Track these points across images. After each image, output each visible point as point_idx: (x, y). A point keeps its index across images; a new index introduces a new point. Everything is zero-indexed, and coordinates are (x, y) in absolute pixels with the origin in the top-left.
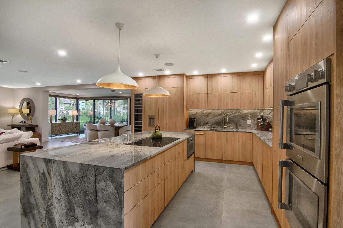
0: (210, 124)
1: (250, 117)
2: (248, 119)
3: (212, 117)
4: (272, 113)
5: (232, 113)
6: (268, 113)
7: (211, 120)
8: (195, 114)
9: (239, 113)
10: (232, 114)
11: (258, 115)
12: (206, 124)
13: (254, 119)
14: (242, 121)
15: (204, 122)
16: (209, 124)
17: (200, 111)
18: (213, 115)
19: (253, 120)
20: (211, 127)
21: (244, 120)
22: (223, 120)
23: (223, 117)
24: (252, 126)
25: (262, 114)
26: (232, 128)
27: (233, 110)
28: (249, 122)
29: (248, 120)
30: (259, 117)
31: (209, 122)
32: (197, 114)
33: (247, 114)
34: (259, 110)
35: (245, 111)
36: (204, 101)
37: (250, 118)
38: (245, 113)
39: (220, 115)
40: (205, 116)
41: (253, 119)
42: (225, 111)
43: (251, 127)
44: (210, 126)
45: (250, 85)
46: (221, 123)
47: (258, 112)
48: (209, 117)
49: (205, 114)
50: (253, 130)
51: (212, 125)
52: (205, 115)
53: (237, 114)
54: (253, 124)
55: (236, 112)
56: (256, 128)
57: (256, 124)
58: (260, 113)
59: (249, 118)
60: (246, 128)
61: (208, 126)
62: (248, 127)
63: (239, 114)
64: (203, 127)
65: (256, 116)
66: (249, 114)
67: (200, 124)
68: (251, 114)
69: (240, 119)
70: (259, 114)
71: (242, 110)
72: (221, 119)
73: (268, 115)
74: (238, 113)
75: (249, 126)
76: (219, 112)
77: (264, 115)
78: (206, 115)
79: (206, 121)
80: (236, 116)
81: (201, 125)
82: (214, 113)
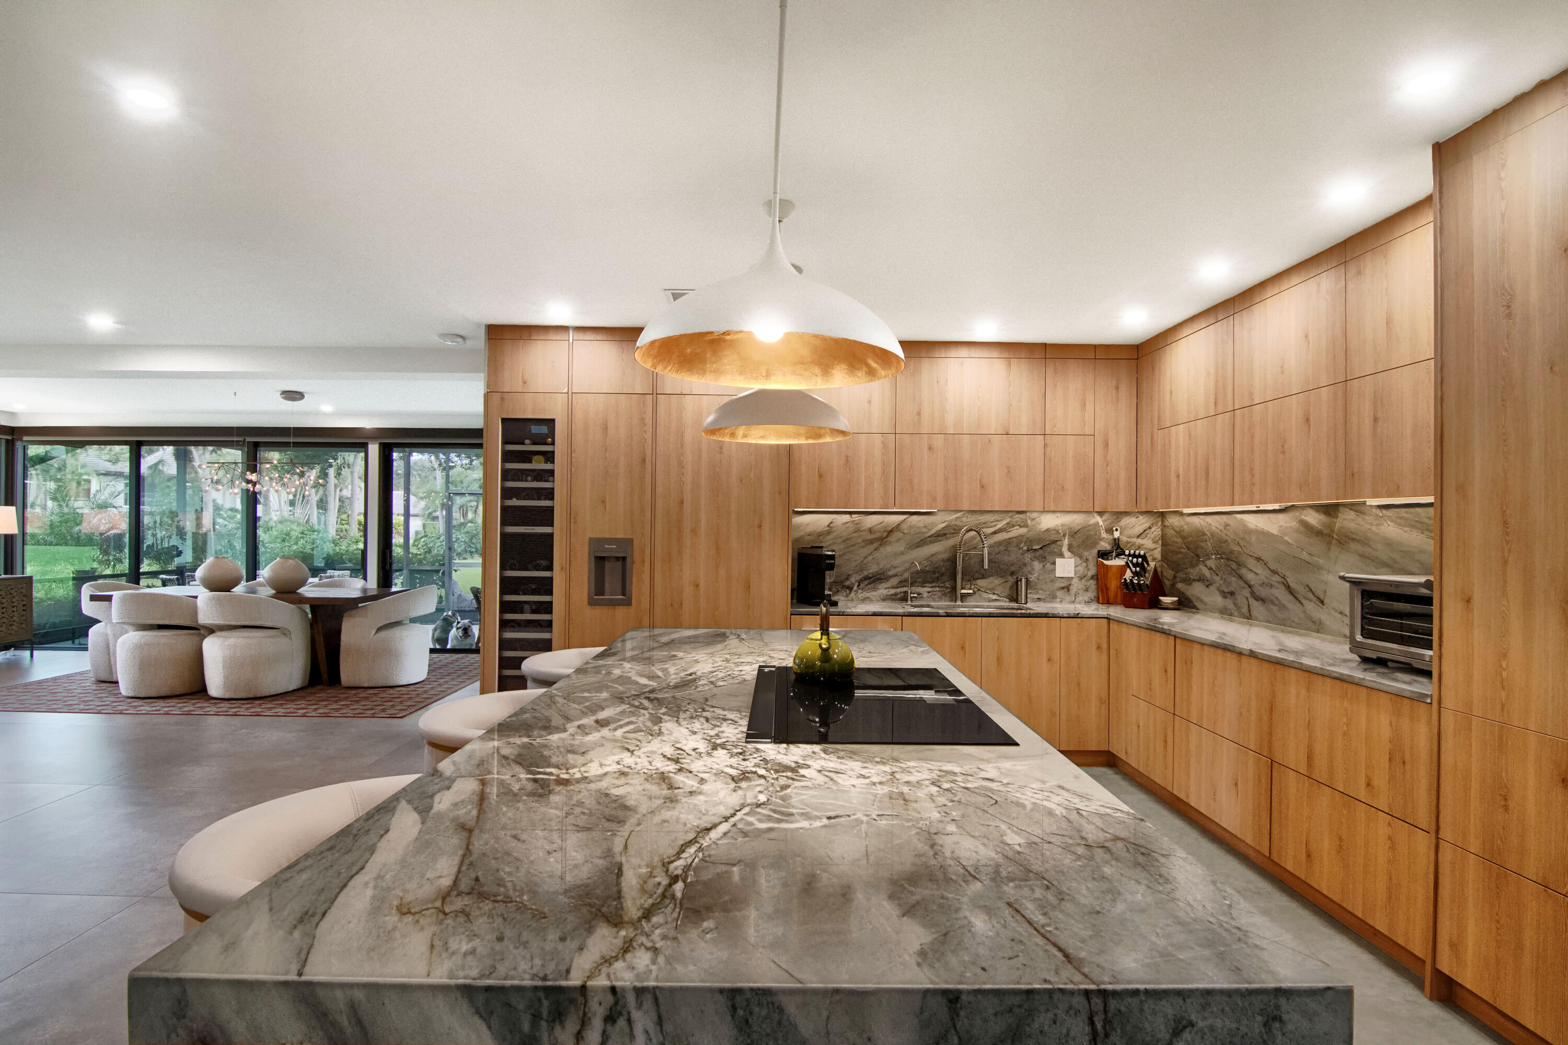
0: (894, 581)
1: (1070, 548)
2: (1061, 555)
3: (902, 549)
4: (1153, 529)
5: (992, 530)
6: (1138, 529)
7: (897, 562)
8: (820, 534)
9: (1023, 531)
10: (995, 533)
11: (1102, 539)
12: (874, 580)
13: (1086, 554)
14: (1037, 565)
15: (866, 573)
16: (887, 578)
17: (846, 518)
18: (908, 537)
19: (1079, 561)
20: (896, 594)
21: (1043, 559)
22: (953, 560)
23: (954, 550)
24: (1076, 585)
25: (1117, 534)
26: (994, 597)
27: (996, 517)
28: (1066, 566)
29: (1059, 561)
30: (1105, 546)
31: (891, 573)
32: (829, 533)
33: (1057, 532)
34: (1106, 517)
35: (1049, 522)
36: (878, 469)
37: (1067, 553)
38: (1048, 530)
39: (941, 535)
40: (871, 542)
41: (1081, 557)
42: (964, 519)
43: (1073, 590)
44: (893, 591)
45: (1084, 405)
46: (942, 575)
47: (1101, 523)
48: (889, 549)
49: (870, 530)
50: (1080, 603)
51: (902, 583)
52: (872, 536)
53: (1016, 532)
54: (1081, 578)
55: (1010, 525)
56: (1092, 594)
57: (1092, 577)
58: (1110, 531)
59: (1065, 549)
60: (1053, 597)
61: (883, 590)
62: (1060, 594)
63: (1022, 536)
64: (862, 595)
65: (1095, 544)
66: (1064, 536)
67: (847, 583)
68: (1074, 534)
69: (1028, 556)
70: (1104, 535)
71: (1034, 515)
72: (945, 556)
73: (1138, 537)
74: (1021, 526)
75: (1063, 588)
76: (934, 524)
77: (1124, 539)
78: (876, 540)
79: (873, 569)
80: (1008, 542)
81: (850, 588)
82: (910, 527)
